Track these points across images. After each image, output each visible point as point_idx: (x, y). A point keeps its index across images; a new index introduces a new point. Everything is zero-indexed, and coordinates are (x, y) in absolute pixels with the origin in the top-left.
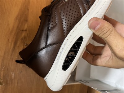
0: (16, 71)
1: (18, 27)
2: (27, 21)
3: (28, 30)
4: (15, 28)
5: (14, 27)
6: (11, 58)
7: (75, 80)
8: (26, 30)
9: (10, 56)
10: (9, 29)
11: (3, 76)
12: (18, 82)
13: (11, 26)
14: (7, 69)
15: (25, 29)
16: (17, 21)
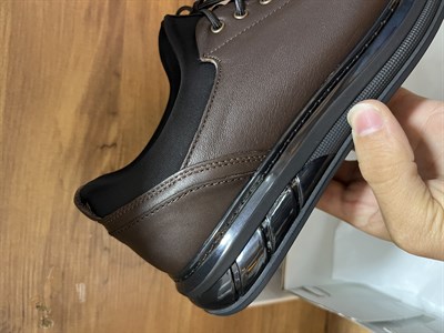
0: (91, 277)
1: (87, 138)
2: (115, 114)
3: (119, 143)
4: (80, 142)
5: (75, 137)
6: (72, 238)
7: (283, 288)
8: (114, 145)
9: (68, 232)
10: (61, 146)
11: (51, 297)
12: (98, 313)
13: (66, 136)
14: (63, 274)
15: (110, 141)
16: (86, 117)
